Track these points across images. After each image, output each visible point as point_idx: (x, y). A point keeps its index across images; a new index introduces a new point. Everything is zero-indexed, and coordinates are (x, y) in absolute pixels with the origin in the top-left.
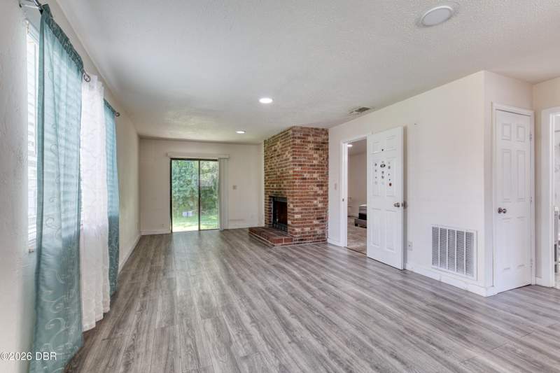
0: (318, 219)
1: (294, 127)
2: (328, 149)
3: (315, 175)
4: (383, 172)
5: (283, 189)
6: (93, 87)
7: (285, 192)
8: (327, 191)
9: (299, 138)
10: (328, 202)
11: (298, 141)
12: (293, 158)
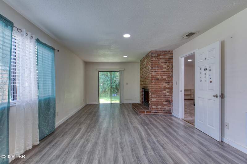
0: (166, 101)
1: (152, 51)
2: (172, 62)
3: (164, 77)
4: (205, 74)
5: (147, 85)
6: (23, 35)
7: (148, 86)
8: (172, 86)
9: (154, 57)
10: (172, 92)
11: (154, 59)
12: (151, 68)
